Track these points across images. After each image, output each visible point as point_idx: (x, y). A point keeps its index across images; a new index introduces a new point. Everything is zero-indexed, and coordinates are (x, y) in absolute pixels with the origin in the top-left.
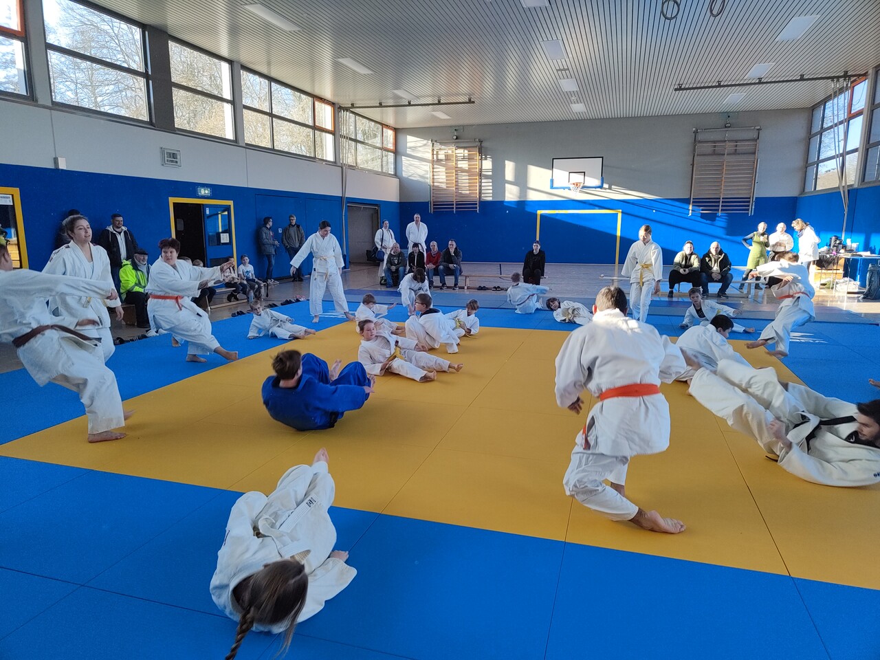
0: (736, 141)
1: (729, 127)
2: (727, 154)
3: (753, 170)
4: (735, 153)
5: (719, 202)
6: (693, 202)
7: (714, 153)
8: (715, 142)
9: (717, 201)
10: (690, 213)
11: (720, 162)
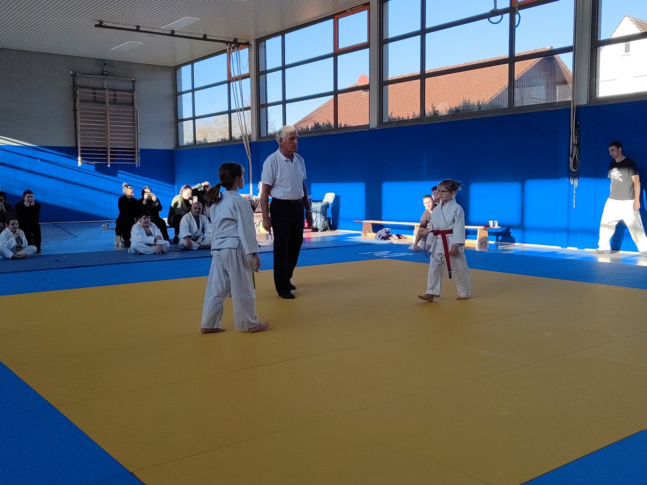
0: (115, 90)
1: (107, 75)
2: (110, 103)
3: (134, 122)
4: (114, 102)
5: (107, 152)
6: (82, 151)
7: (95, 101)
8: (94, 89)
9: (104, 151)
10: (80, 164)
11: (103, 110)
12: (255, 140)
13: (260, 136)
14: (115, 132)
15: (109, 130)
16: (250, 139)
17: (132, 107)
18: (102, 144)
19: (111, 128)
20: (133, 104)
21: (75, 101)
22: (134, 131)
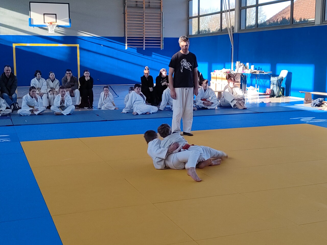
2: (146, 8)
3: (161, 20)
4: (148, 7)
5: (143, 40)
6: (128, 40)
7: (137, 6)
9: (141, 39)
10: (126, 48)
11: (142, 13)
12: (236, 32)
14: (148, 27)
15: (145, 25)
16: (233, 31)
17: (159, 10)
18: (140, 35)
19: (146, 24)
20: (160, 8)
21: (124, 7)
22: (160, 26)
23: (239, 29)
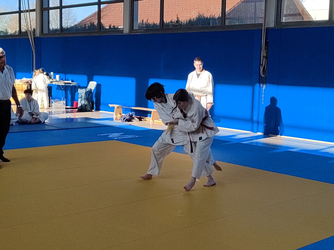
12: (38, 36)
13: (42, 33)
16: (34, 35)
23: (41, 32)
